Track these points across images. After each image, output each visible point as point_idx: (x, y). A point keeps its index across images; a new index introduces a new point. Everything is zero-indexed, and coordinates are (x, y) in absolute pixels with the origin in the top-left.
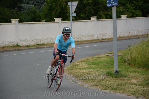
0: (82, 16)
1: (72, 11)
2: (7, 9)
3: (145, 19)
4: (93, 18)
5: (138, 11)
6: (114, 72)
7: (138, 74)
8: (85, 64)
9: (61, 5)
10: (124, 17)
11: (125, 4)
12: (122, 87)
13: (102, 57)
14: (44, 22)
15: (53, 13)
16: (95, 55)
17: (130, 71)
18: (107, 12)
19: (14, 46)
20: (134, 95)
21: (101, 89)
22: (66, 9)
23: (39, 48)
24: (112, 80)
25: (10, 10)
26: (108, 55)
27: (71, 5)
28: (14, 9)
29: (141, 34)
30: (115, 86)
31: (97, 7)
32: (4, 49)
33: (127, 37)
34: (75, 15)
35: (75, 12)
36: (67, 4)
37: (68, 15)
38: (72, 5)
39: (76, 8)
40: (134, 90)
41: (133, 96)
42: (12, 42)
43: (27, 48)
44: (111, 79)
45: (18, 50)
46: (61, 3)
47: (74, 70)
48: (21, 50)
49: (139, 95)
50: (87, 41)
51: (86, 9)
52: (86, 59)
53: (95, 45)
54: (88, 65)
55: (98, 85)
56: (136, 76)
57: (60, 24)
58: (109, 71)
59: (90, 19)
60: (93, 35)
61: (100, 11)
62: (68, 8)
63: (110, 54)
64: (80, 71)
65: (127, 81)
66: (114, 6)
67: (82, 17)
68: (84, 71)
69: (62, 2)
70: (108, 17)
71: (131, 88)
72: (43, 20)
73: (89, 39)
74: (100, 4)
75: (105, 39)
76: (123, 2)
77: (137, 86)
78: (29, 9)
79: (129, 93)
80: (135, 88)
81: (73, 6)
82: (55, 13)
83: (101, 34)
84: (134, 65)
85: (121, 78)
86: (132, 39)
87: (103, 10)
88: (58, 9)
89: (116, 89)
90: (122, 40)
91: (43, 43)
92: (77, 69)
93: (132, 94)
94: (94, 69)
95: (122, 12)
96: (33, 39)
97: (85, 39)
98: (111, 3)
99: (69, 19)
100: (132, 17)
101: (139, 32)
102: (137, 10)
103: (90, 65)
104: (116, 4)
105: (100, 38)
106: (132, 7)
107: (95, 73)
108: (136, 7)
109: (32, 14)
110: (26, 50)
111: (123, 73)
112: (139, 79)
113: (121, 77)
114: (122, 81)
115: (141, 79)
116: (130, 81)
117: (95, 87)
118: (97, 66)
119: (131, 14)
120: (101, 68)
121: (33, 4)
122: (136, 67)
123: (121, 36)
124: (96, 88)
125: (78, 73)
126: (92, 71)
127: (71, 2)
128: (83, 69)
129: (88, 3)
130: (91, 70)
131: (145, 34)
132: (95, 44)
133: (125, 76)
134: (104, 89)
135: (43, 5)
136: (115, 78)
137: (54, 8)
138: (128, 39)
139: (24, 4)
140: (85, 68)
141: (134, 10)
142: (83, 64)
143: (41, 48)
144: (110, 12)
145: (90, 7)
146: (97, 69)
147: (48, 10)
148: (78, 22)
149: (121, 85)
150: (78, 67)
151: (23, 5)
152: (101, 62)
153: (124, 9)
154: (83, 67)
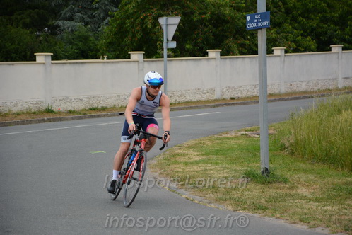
0: (188, 46)
1: (167, 36)
2: (25, 31)
3: (324, 56)
4: (213, 53)
5: (309, 38)
6: (259, 172)
7: (312, 177)
8: (195, 153)
9: (144, 23)
10: (278, 51)
11: (280, 23)
12: (277, 204)
13: (232, 139)
14: (105, 60)
15: (127, 40)
16: (217, 133)
17: (294, 170)
18: (242, 41)
19: (41, 113)
20: (304, 222)
21: (232, 209)
22: (155, 33)
23: (94, 117)
24: (255, 189)
25: (32, 33)
26: (244, 133)
27: (165, 23)
28: (41, 30)
29: (316, 89)
30: (263, 201)
31: (221, 28)
32: (18, 119)
33: (286, 94)
34: (173, 45)
35: (174, 39)
36: (156, 23)
37: (159, 44)
38: (167, 25)
39: (177, 30)
40: (306, 211)
41: (302, 223)
42: (37, 103)
43: (69, 116)
44: (253, 185)
45: (49, 120)
46: (143, 19)
47: (172, 166)
48: (55, 120)
49: (316, 222)
50: (199, 102)
51: (198, 34)
52: (197, 142)
53: (216, 112)
54: (203, 155)
55: (225, 200)
56: (308, 181)
57: (141, 65)
58: (249, 169)
59: (206, 54)
60: (213, 90)
61: (227, 37)
62: (158, 30)
63: (250, 130)
64: (187, 169)
65: (288, 192)
66: (261, 28)
67: (188, 49)
68: (195, 168)
69: (146, 17)
70: (245, 51)
71: (297, 206)
72: (103, 54)
73: (204, 98)
74: (227, 22)
75: (237, 100)
76: (276, 18)
77: (311, 202)
78: (72, 31)
79: (294, 217)
80: (307, 206)
81: (169, 27)
82: (131, 40)
83: (229, 87)
84: (303, 156)
85: (276, 185)
86: (296, 98)
87: (234, 36)
88: (138, 32)
89: (266, 208)
90: (275, 100)
91: (104, 106)
92: (179, 163)
93: (301, 220)
94: (216, 163)
95: (276, 40)
96: (81, 97)
97: (195, 98)
98: (256, 21)
99: (159, 54)
100: (295, 51)
101: (311, 84)
102: (306, 37)
103: (207, 154)
104: (266, 23)
105: (227, 96)
106: (295, 31)
107: (219, 172)
108: (305, 31)
109: (80, 43)
110: (67, 120)
111: (278, 173)
112: (315, 186)
113: (275, 183)
114: (279, 191)
115: (318, 186)
116: (294, 192)
117: (220, 204)
118: (222, 157)
119: (295, 47)
120: (231, 162)
121: (82, 20)
122: (308, 160)
123: (271, 92)
124: (221, 207)
125: (183, 172)
126: (213, 168)
127: (165, 18)
128: (192, 163)
129: (203, 19)
130: (209, 166)
131: (324, 88)
132: (216, 108)
133: (285, 181)
134: (239, 208)
135: (105, 22)
136: (264, 184)
137: (128, 29)
138: (288, 99)
139: (64, 19)
140: (197, 162)
141: (300, 38)
142: (192, 152)
143: (99, 116)
144: (248, 40)
145: (206, 30)
146: (222, 164)
147: (116, 34)
148: (180, 62)
149: (276, 199)
150: (181, 160)
151: (60, 23)
152: (231, 149)
153: (279, 34)
154: (192, 160)
